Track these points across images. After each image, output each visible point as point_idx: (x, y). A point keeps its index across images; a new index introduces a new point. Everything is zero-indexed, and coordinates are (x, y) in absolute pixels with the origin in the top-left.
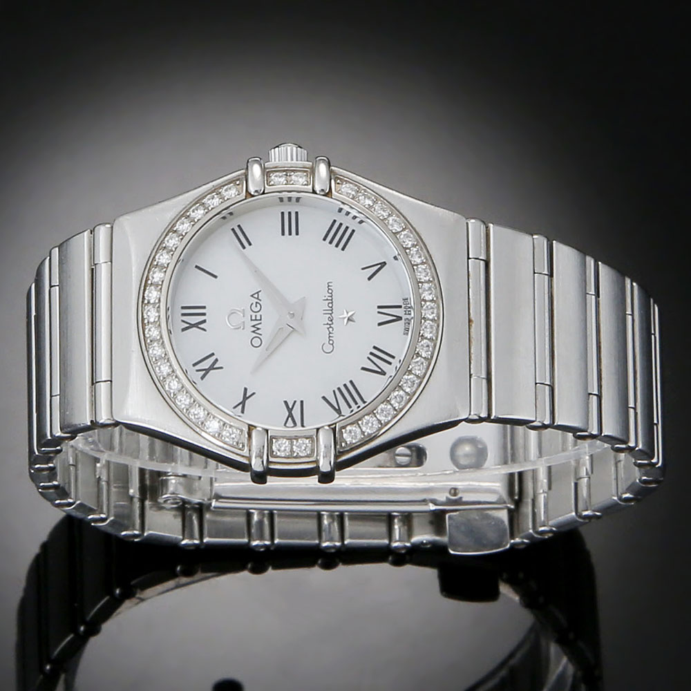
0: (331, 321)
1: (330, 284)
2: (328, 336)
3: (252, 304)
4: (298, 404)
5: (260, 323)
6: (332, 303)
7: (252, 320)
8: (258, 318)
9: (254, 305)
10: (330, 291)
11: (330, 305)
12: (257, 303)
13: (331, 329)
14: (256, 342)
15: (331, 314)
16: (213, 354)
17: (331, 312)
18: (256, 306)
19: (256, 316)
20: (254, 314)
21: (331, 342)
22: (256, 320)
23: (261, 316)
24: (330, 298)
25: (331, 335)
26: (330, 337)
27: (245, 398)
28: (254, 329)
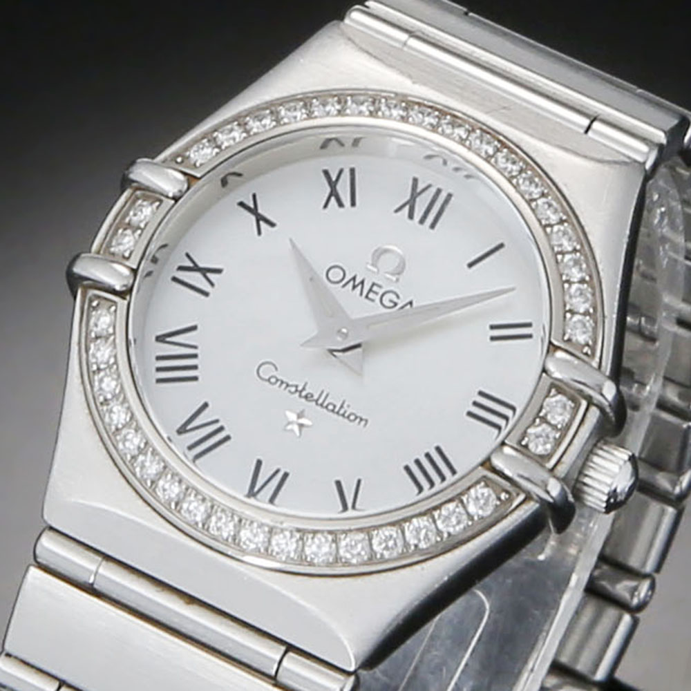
0: (306, 397)
1: (363, 423)
2: (285, 380)
3: (398, 297)
4: (206, 287)
5: (361, 294)
6: (333, 411)
7: (374, 284)
8: (371, 295)
9: (395, 299)
10: (352, 417)
11: (331, 407)
12: (396, 304)
13: (293, 389)
14: (336, 275)
15: (317, 401)
16: (353, 204)
17: (320, 401)
18: (391, 301)
19: (376, 293)
20: (381, 292)
21: (273, 380)
22: (370, 290)
23: (373, 300)
24: (342, 412)
25: (284, 385)
26: (282, 382)
27: (260, 218)
28: (358, 281)
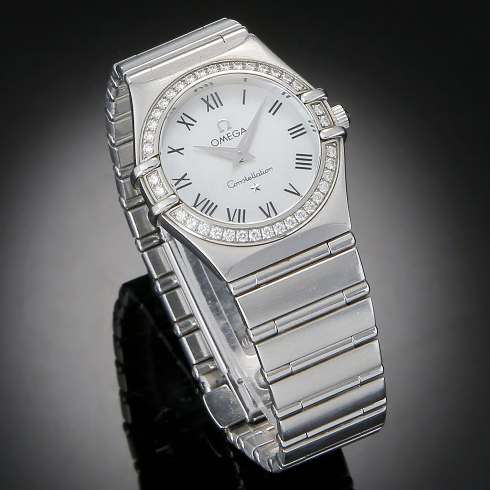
0: (249, 179)
1: (271, 169)
3: (237, 131)
4: (188, 182)
6: (260, 175)
7: (227, 135)
8: (230, 138)
10: (267, 171)
11: (258, 175)
13: (243, 181)
14: (215, 143)
15: (253, 177)
16: (195, 122)
17: (254, 177)
18: (237, 134)
21: (236, 185)
22: (229, 137)
24: (262, 173)
25: (240, 183)
26: (239, 182)
27: (177, 151)
28: (222, 138)
